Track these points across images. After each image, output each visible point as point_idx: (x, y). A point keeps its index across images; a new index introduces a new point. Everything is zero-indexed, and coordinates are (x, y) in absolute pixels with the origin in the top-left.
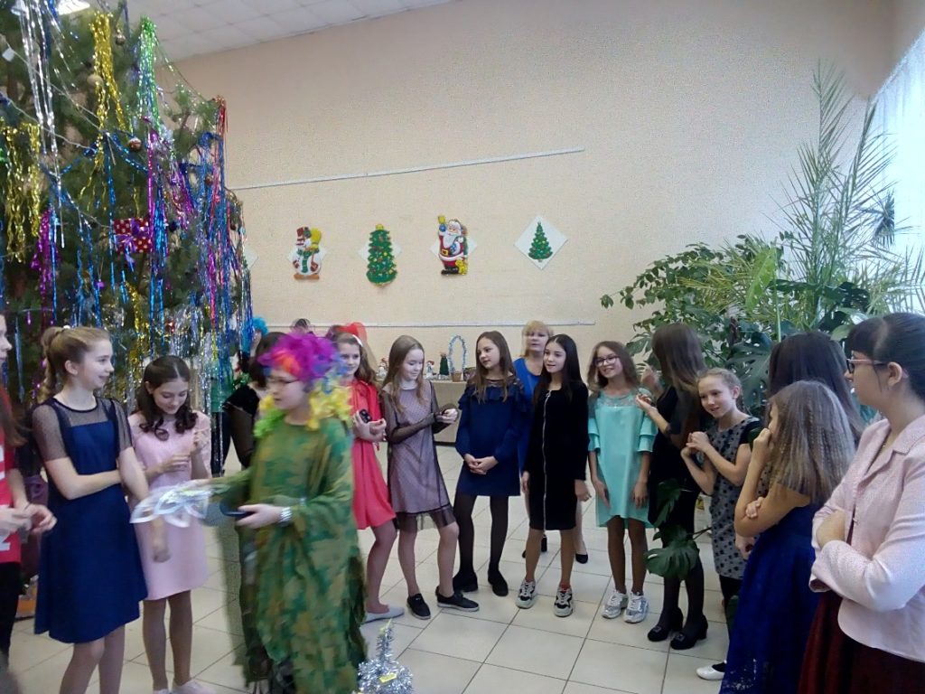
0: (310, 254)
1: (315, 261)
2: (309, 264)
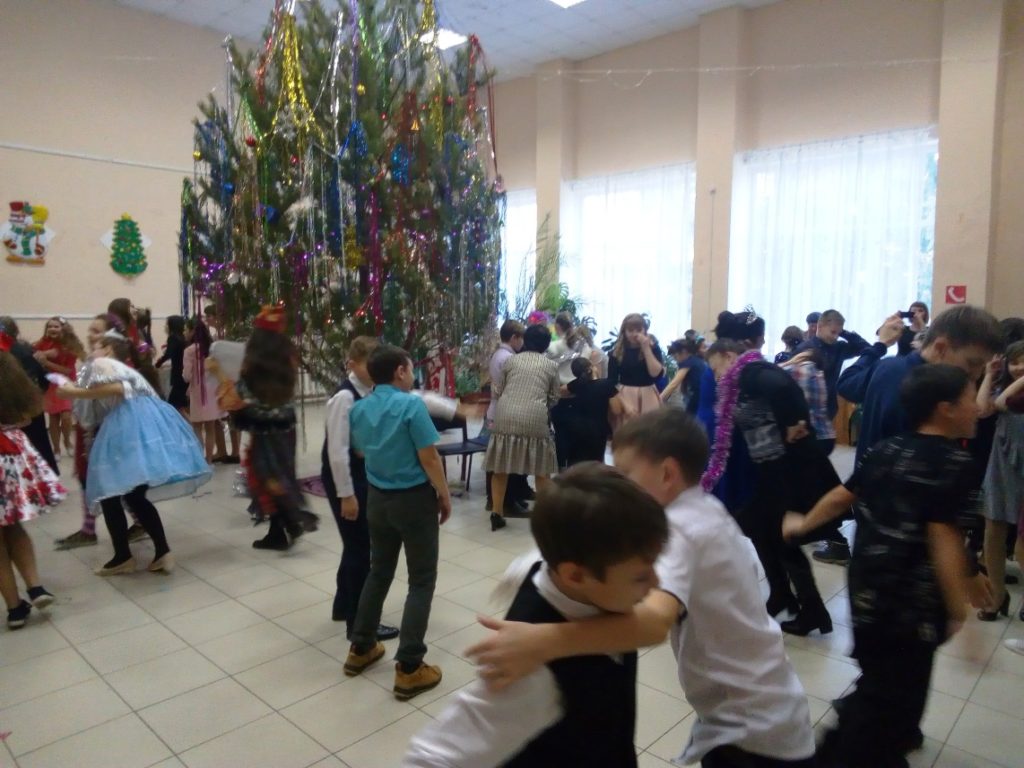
0: (34, 234)
1: (41, 243)
2: (32, 245)
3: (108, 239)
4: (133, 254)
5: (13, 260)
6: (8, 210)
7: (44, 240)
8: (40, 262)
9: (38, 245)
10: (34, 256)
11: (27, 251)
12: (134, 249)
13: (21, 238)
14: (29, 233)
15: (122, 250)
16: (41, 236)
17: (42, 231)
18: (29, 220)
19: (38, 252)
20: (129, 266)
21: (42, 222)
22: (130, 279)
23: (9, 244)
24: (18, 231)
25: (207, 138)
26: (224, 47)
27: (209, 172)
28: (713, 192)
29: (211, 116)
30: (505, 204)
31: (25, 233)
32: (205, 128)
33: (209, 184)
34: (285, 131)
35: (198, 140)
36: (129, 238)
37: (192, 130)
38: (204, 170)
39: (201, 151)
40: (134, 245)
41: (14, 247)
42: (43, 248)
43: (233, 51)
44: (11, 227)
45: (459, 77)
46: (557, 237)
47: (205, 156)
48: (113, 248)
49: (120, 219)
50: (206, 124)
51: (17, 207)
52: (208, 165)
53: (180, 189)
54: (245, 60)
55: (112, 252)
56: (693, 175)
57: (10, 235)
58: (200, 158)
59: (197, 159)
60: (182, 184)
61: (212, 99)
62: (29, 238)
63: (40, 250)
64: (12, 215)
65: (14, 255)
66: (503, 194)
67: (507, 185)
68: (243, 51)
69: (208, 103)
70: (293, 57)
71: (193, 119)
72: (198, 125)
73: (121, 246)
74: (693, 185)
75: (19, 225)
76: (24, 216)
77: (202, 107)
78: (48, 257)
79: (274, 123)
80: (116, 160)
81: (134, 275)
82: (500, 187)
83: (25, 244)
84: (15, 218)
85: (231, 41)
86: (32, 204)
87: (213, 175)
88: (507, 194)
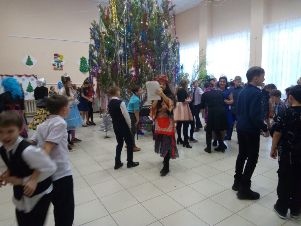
0: (60, 62)
1: (62, 64)
2: (60, 65)
3: (79, 63)
4: (85, 67)
5: (55, 69)
6: (53, 56)
7: (63, 63)
8: (62, 69)
9: (61, 65)
10: (60, 68)
11: (58, 67)
12: (85, 66)
13: (57, 63)
14: (59, 62)
15: (82, 66)
16: (62, 63)
17: (62, 61)
18: (59, 58)
19: (61, 67)
20: (84, 70)
21: (62, 59)
22: (85, 73)
23: (54, 65)
24: (56, 62)
25: (93, 32)
26: (98, 6)
27: (94, 42)
28: (256, 38)
29: (94, 26)
30: (179, 46)
31: (58, 62)
32: (92, 30)
33: (94, 46)
34: (113, 29)
35: (91, 33)
36: (84, 62)
37: (89, 30)
38: (93, 42)
39: (92, 36)
40: (85, 64)
41: (55, 66)
42: (62, 66)
43: (100, 7)
44: (54, 60)
45: (163, 8)
46: (205, 56)
47: (93, 38)
48: (80, 65)
49: (82, 57)
50: (93, 29)
51: (55, 55)
52: (94, 40)
53: (88, 48)
54: (104, 9)
55: (80, 66)
56: (250, 33)
57: (54, 62)
58: (92, 38)
59: (91, 39)
60: (89, 46)
61: (95, 22)
62: (59, 63)
63: (61, 66)
64: (55, 57)
65: (55, 68)
66: (178, 43)
67: (180, 40)
68: (103, 7)
69: (93, 23)
70: (114, 7)
71: (89, 27)
72: (91, 29)
73: (82, 65)
74: (249, 36)
75: (56, 60)
76: (57, 58)
77: (92, 24)
78: (64, 68)
79: (109, 27)
80: (80, 41)
81: (86, 72)
82: (177, 41)
83: (58, 65)
84: (55, 58)
85: (100, 4)
86: (59, 54)
87: (95, 43)
88: (180, 43)
